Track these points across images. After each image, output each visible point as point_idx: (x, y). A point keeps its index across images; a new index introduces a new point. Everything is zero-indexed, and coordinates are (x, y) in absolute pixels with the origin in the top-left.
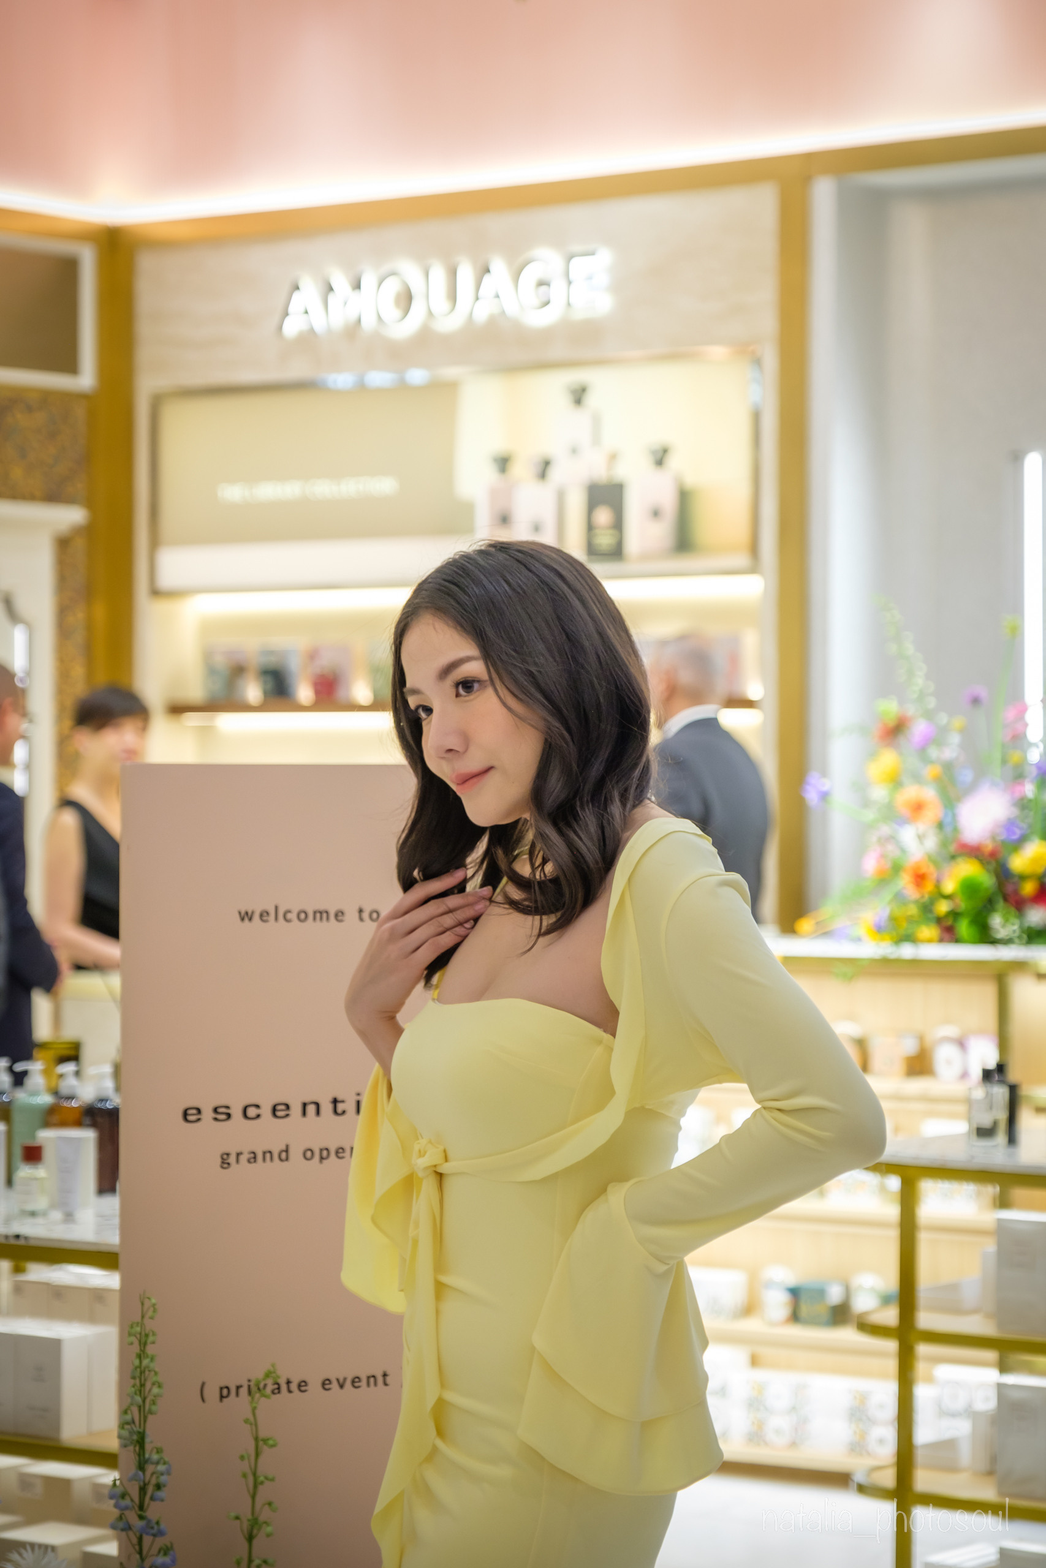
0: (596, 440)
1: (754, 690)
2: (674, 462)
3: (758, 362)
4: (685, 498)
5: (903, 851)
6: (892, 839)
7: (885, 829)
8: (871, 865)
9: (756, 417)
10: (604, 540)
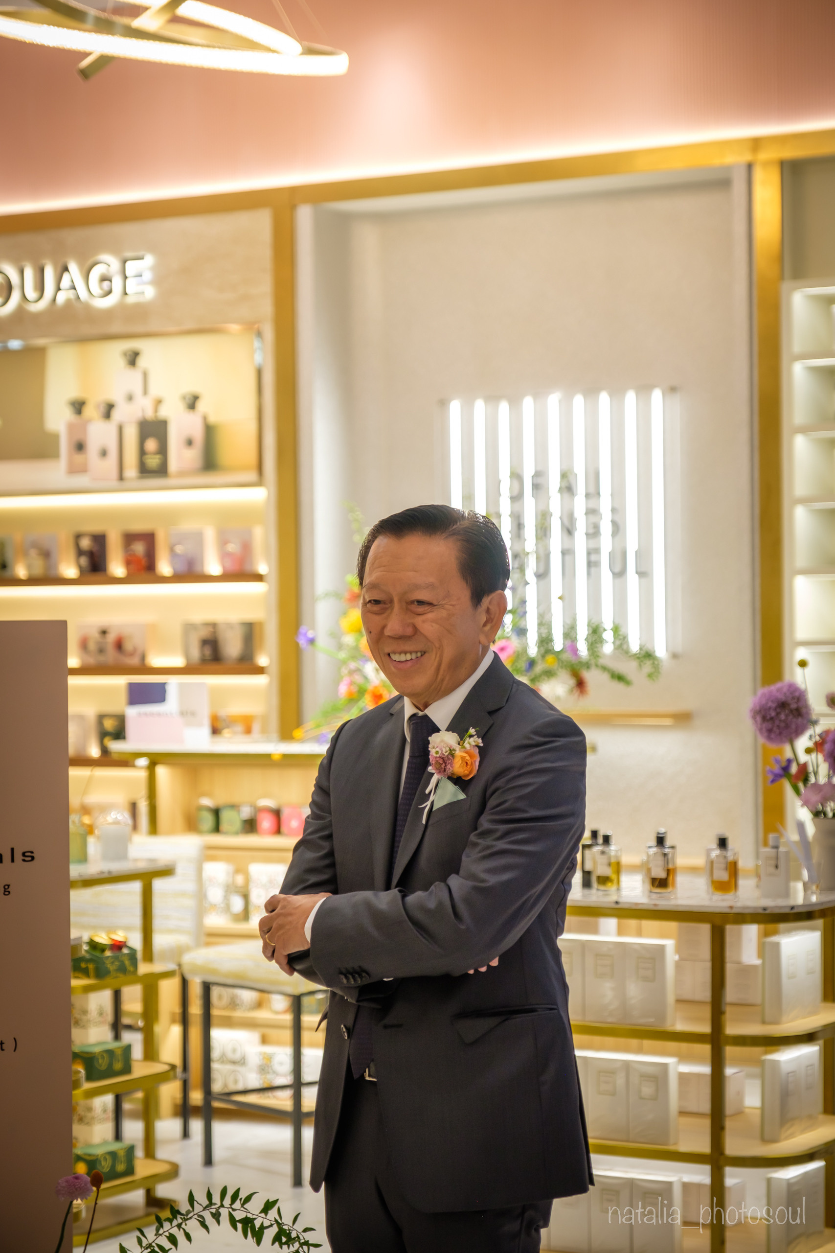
0: (145, 392)
1: (262, 568)
2: (201, 406)
3: (259, 334)
4: (210, 431)
5: (366, 678)
6: (358, 670)
7: (353, 665)
8: (343, 689)
9: (259, 373)
10: (153, 461)
